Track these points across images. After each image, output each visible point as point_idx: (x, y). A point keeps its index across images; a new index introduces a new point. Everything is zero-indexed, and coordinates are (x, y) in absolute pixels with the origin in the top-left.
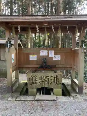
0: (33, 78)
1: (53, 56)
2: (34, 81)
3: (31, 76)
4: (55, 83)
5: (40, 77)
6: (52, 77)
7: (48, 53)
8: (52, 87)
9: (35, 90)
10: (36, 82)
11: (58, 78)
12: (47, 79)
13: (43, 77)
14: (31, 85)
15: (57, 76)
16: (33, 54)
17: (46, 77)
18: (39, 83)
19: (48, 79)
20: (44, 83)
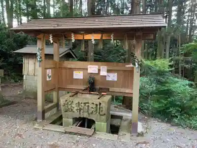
0: (68, 103)
1: (106, 74)
3: (66, 101)
4: (98, 114)
5: (77, 102)
6: (93, 103)
8: (94, 119)
9: (71, 120)
10: (72, 110)
11: (101, 106)
12: (86, 107)
13: (82, 103)
14: (66, 111)
15: (100, 104)
17: (85, 103)
18: (76, 111)
19: (88, 106)
20: (82, 111)
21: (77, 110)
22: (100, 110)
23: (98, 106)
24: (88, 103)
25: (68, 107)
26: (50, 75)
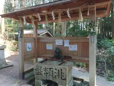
0: (38, 68)
1: (68, 45)
2: (39, 72)
3: (37, 66)
4: (60, 78)
5: (44, 67)
6: (56, 69)
7: (63, 43)
8: (57, 82)
10: (41, 73)
13: (48, 68)
16: (50, 43)
17: (50, 69)
19: (52, 71)
20: (48, 75)
21: (45, 74)
22: (61, 75)
23: (60, 72)
24: (52, 69)
25: (38, 71)
26: (30, 47)
